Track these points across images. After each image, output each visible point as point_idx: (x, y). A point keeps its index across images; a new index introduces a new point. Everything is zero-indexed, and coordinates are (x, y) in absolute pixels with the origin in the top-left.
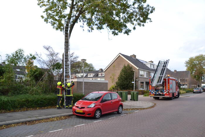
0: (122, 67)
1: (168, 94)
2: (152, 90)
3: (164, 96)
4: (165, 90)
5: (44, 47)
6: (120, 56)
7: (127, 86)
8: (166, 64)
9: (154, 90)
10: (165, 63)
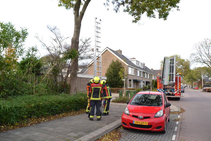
0: (109, 62)
1: (178, 93)
2: (160, 89)
3: (174, 95)
4: (175, 90)
5: (48, 27)
6: (107, 50)
7: (116, 84)
8: (173, 61)
9: (163, 89)
10: (171, 60)
